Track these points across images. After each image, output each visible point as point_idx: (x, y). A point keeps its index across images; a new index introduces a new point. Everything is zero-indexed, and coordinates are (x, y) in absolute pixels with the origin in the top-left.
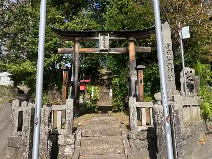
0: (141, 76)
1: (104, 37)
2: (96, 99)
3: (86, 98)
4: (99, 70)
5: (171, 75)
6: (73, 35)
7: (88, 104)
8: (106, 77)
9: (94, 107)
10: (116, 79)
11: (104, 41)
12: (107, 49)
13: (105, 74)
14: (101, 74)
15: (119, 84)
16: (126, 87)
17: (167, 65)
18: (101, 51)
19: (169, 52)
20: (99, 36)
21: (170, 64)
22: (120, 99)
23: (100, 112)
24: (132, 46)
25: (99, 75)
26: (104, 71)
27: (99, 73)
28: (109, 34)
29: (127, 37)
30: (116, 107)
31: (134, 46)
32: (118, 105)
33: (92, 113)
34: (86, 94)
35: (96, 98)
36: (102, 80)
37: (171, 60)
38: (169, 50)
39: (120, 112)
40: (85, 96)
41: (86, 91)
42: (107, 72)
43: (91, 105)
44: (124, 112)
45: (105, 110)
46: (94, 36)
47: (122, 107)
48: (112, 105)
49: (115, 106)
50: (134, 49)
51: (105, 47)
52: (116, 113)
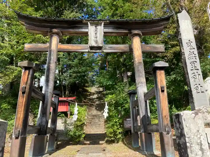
0: (161, 81)
1: (96, 28)
2: (82, 124)
3: (68, 122)
4: (87, 89)
5: (199, 84)
6: (49, 24)
7: (71, 130)
8: (95, 96)
9: (80, 136)
10: (110, 96)
11: (96, 34)
12: (101, 45)
13: (95, 93)
14: (90, 92)
15: (114, 102)
16: (124, 106)
17: (191, 70)
18: (92, 48)
19: (192, 51)
20: (88, 28)
21: (196, 68)
22: (118, 124)
23: (88, 142)
24: (136, 42)
25: (88, 94)
26: (93, 89)
27: (87, 91)
28: (103, 23)
29: (130, 30)
30: (112, 136)
31: (140, 42)
32: (115, 132)
33: (76, 145)
34: (69, 117)
35: (82, 122)
36: (90, 99)
37: (196, 62)
38: (192, 48)
39: (118, 142)
40: (67, 119)
41: (69, 113)
42: (97, 90)
43: (75, 133)
44: (124, 143)
45: (94, 139)
46: (81, 28)
47: (120, 136)
48: (104, 132)
49: (111, 133)
50: (140, 47)
51: (96, 42)
52: (111, 145)
